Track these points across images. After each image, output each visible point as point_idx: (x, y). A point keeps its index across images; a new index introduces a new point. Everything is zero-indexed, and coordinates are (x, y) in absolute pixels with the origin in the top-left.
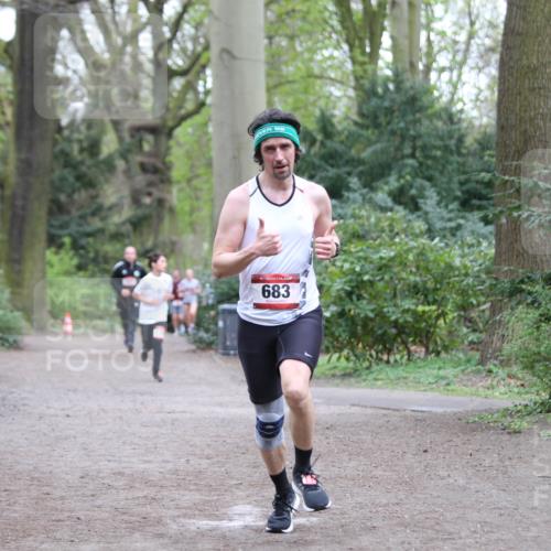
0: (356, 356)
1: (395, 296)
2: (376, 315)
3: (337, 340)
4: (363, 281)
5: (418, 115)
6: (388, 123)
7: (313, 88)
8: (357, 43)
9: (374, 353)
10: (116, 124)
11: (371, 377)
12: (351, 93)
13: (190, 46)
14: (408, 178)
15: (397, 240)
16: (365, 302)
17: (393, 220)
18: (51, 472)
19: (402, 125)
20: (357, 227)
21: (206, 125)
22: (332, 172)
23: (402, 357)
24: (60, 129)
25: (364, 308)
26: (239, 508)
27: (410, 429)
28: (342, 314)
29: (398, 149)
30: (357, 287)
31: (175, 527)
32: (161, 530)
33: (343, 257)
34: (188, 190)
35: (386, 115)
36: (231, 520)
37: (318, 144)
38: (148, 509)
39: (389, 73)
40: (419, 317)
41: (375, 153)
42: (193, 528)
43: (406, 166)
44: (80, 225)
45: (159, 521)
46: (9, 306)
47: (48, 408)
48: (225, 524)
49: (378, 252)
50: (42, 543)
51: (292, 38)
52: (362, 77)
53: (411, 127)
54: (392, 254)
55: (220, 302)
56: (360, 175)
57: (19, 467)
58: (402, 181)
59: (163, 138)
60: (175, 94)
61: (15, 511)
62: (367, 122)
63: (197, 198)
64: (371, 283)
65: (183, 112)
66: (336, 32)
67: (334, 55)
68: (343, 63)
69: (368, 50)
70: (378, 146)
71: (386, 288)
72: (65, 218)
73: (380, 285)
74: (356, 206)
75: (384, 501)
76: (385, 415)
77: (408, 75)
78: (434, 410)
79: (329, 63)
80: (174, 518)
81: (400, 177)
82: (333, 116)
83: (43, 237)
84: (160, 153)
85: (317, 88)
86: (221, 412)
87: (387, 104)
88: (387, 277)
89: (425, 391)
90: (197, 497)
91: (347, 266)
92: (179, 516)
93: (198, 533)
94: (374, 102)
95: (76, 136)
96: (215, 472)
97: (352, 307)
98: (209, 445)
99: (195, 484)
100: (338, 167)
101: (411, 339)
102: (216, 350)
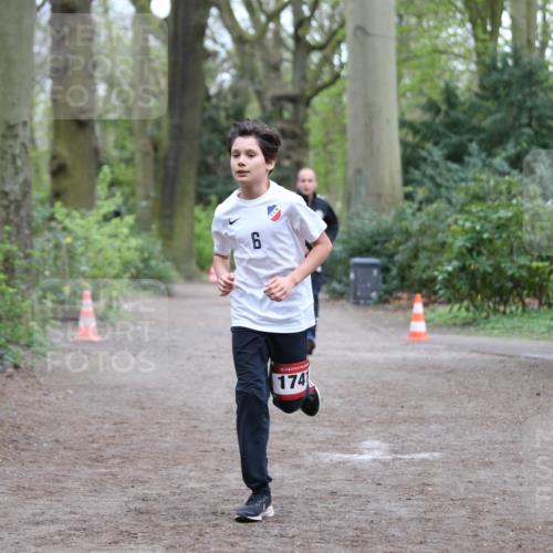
0: (475, 306)
1: (511, 253)
2: (495, 270)
3: (458, 291)
4: (482, 239)
5: (534, 89)
6: (507, 95)
7: (439, 61)
8: (479, 21)
9: (491, 304)
10: (259, 94)
11: (489, 326)
12: (473, 67)
13: (327, 23)
14: (525, 145)
15: (514, 201)
16: (484, 258)
17: (510, 183)
18: (198, 408)
19: (520, 97)
20: (477, 189)
21: (340, 95)
22: (455, 139)
23: (517, 309)
24: (208, 98)
25: (483, 264)
26: (368, 443)
27: (524, 374)
28: (463, 269)
29: (516, 118)
30: (478, 244)
31: (310, 459)
32: (297, 461)
33: (465, 216)
34: (323, 154)
35: (505, 88)
36: (361, 454)
37: (442, 114)
38: (286, 442)
39: (508, 49)
40: (533, 272)
41: (495, 122)
42: (327, 460)
43: (523, 134)
44: (225, 184)
45: (296, 454)
46: (162, 257)
47: (196, 350)
48: (356, 457)
49: (496, 212)
50: (191, 471)
51: (420, 17)
52: (483, 53)
53: (528, 99)
54: (510, 214)
55: (352, 256)
56: (481, 143)
57: (170, 403)
58: (519, 148)
59: (301, 107)
60: (313, 67)
61: (167, 442)
62: (487, 93)
63: (332, 162)
64: (490, 241)
65: (319, 83)
66: (460, 12)
67: (459, 33)
68: (466, 40)
69: (489, 28)
70: (498, 116)
71: (503, 245)
72: (212, 178)
73: (498, 243)
74: (476, 170)
75: (501, 439)
76: (501, 361)
77: (525, 52)
78: (546, 357)
79: (453, 39)
80: (309, 451)
81: (517, 144)
82: (457, 88)
83: (192, 195)
84: (299, 120)
85: (442, 63)
86: (352, 355)
87: (506, 77)
88: (504, 236)
89: (538, 339)
90: (330, 432)
91: (468, 225)
92: (314, 449)
93: (332, 465)
94: (495, 76)
95: (223, 104)
96: (346, 410)
97: (473, 262)
98: (341, 386)
99: (330, 421)
100: (461, 135)
101: (525, 292)
102: (348, 300)
